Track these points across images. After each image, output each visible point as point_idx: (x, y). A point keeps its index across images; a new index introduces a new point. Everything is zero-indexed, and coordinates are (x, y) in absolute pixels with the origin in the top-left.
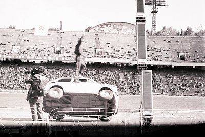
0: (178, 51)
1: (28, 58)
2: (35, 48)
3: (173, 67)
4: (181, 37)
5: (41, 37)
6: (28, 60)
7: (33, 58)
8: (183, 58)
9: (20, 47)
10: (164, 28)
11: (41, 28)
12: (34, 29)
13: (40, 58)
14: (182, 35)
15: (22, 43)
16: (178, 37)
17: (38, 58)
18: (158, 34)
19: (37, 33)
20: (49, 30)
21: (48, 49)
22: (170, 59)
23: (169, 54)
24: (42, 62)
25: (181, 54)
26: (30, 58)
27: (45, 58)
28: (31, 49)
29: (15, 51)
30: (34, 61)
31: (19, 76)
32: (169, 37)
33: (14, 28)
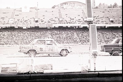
0: (109, 18)
1: (18, 26)
2: (23, 19)
3: (106, 27)
4: (111, 9)
5: (26, 13)
7: (21, 25)
8: (112, 22)
9: (13, 19)
10: (100, 4)
11: (26, 7)
12: (21, 8)
13: (26, 25)
14: (111, 8)
15: (15, 17)
16: (109, 9)
17: (25, 25)
18: (97, 8)
19: (24, 10)
20: (31, 8)
21: (30, 20)
22: (105, 23)
23: (104, 20)
24: (27, 27)
25: (111, 19)
27: (29, 25)
28: (20, 20)
29: (11, 22)
30: (22, 27)
31: (14, 36)
32: (103, 9)
33: (9, 8)
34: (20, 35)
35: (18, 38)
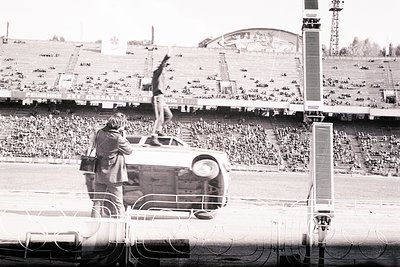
0: (382, 87)
1: (88, 99)
2: (103, 78)
3: (372, 118)
4: (389, 59)
6: (88, 102)
7: (97, 98)
8: (391, 100)
9: (73, 77)
10: (355, 41)
11: (115, 41)
12: (100, 42)
13: (113, 98)
14: (390, 55)
16: (383, 59)
17: (108, 98)
18: (343, 52)
19: (106, 49)
20: (130, 43)
21: (127, 81)
22: (367, 102)
23: (365, 93)
24: (115, 105)
25: (388, 93)
26: (92, 98)
27: (121, 98)
28: (95, 81)
29: (64, 85)
30: (101, 104)
31: (71, 132)
32: (364, 58)
33: (62, 40)
34: (90, 127)
35: (83, 138)
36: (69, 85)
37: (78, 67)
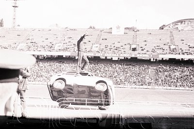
1: (106, 55)
2: (113, 46)
5: (118, 35)
6: (106, 57)
7: (110, 55)
9: (98, 45)
11: (118, 28)
12: (111, 28)
13: (118, 55)
15: (101, 41)
17: (115, 55)
19: (114, 32)
20: (126, 29)
21: (124, 46)
24: (119, 58)
26: (108, 55)
27: (121, 55)
28: (109, 47)
29: (95, 49)
30: (112, 58)
31: (98, 72)
33: (94, 28)
34: (107, 69)
35: (104, 74)
36: (97, 49)
37: (101, 40)
